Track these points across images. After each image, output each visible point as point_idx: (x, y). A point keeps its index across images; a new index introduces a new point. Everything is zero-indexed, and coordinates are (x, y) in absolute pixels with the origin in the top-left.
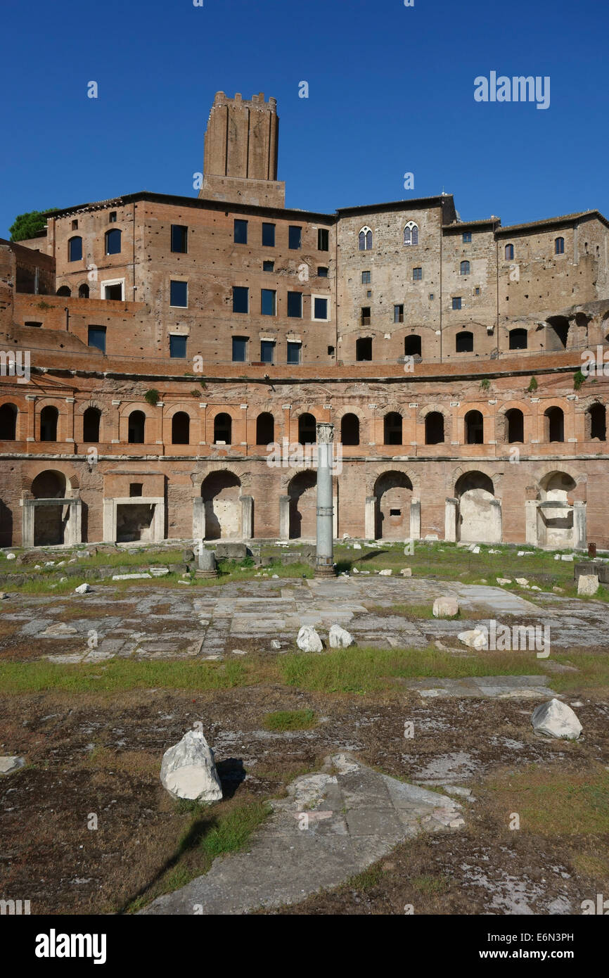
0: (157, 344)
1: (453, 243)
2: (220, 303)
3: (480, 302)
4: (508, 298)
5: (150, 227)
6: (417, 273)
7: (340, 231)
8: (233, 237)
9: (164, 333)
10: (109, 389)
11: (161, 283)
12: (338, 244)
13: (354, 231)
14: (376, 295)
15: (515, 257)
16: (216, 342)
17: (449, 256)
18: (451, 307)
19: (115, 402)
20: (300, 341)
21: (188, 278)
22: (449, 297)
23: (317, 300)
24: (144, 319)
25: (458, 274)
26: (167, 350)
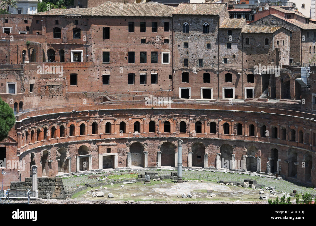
0: (98, 80)
1: (224, 34)
2: (123, 60)
3: (235, 61)
4: (246, 61)
5: (94, 29)
6: (209, 46)
7: (174, 23)
8: (128, 30)
9: (100, 75)
11: (99, 53)
12: (173, 28)
13: (180, 24)
14: (190, 54)
15: (250, 44)
16: (121, 77)
17: (222, 40)
18: (223, 62)
20: (157, 74)
21: (110, 50)
22: (222, 58)
23: (164, 54)
24: (92, 69)
25: (226, 48)
26: (101, 82)
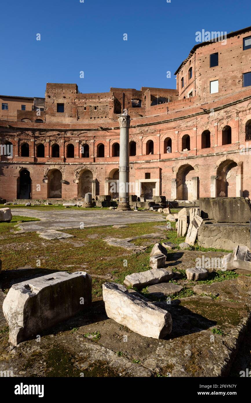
2: (236, 85)
5: (200, 60)
8: (242, 48)
10: (138, 132)
11: (206, 84)
19: (141, 138)
21: (218, 77)
